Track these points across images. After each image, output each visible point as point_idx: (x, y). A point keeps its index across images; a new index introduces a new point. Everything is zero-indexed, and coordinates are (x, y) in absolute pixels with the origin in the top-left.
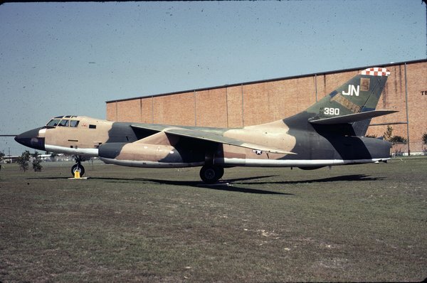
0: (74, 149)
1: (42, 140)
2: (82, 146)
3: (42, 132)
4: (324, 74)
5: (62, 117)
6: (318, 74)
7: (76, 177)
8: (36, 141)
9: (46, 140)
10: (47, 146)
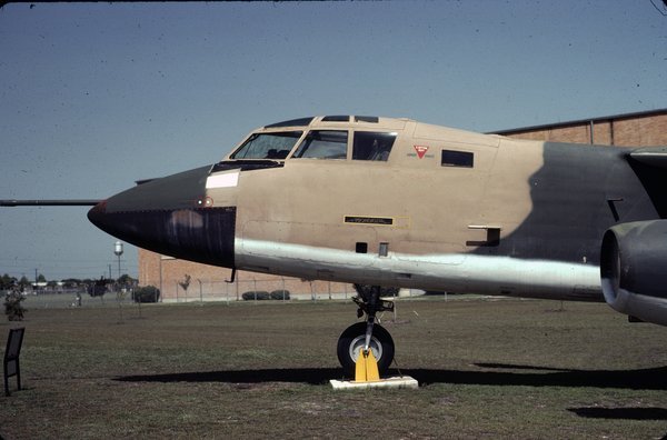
0: (369, 259)
1: (223, 220)
2: (411, 245)
3: (221, 185)
4: (611, 120)
5: (306, 121)
6: (597, 121)
7: (360, 382)
8: (196, 222)
9: (241, 220)
10: (242, 245)
